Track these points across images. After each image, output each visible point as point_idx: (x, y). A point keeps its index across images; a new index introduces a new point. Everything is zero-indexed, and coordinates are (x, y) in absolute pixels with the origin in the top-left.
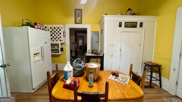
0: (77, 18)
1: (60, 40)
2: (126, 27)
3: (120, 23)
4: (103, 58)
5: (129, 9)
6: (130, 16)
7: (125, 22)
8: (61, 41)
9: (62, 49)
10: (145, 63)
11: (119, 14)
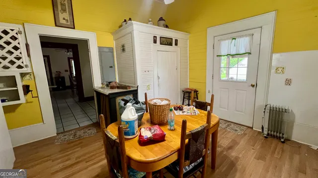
0: (60, 14)
1: (16, 65)
2: (161, 44)
3: (154, 37)
4: (137, 93)
5: (161, 19)
6: (164, 28)
7: (161, 37)
8: (20, 67)
9: (27, 89)
10: (183, 91)
11: (151, 23)
